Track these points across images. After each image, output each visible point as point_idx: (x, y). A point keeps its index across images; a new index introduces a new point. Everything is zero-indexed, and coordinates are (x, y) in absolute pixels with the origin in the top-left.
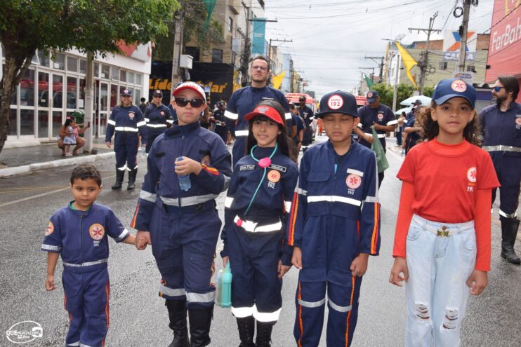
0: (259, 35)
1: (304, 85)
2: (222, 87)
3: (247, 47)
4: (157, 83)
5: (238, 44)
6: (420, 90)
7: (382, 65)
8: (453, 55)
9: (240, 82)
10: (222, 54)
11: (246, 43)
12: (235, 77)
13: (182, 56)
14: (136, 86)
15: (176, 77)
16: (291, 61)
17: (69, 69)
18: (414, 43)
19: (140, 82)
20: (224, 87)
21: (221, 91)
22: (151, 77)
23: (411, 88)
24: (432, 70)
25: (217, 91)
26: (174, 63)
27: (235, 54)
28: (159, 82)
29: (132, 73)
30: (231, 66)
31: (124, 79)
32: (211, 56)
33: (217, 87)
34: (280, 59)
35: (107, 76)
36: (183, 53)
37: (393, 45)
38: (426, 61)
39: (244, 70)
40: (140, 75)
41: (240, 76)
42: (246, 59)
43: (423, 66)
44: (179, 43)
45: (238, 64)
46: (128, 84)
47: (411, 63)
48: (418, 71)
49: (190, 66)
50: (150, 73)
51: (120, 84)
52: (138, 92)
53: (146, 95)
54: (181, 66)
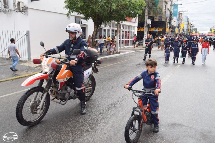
0: (175, 10)
1: (193, 26)
2: (162, 29)
3: (171, 15)
4: (140, 29)
5: (168, 14)
9: (168, 27)
10: (162, 18)
11: (170, 13)
12: (166, 25)
13: (147, 20)
14: (133, 31)
15: (146, 27)
16: (188, 18)
17: (112, 27)
19: (134, 29)
20: (163, 29)
21: (162, 30)
22: (138, 27)
25: (160, 31)
26: (145, 22)
27: (166, 18)
28: (141, 28)
29: (132, 26)
30: (165, 22)
31: (129, 29)
32: (158, 19)
33: (160, 29)
34: (184, 18)
35: (124, 28)
36: (148, 19)
39: (170, 23)
40: (134, 27)
41: (169, 25)
42: (171, 19)
44: (147, 16)
45: (168, 21)
46: (130, 30)
49: (150, 23)
50: (137, 26)
51: (128, 30)
52: (134, 32)
53: (136, 33)
54: (148, 23)
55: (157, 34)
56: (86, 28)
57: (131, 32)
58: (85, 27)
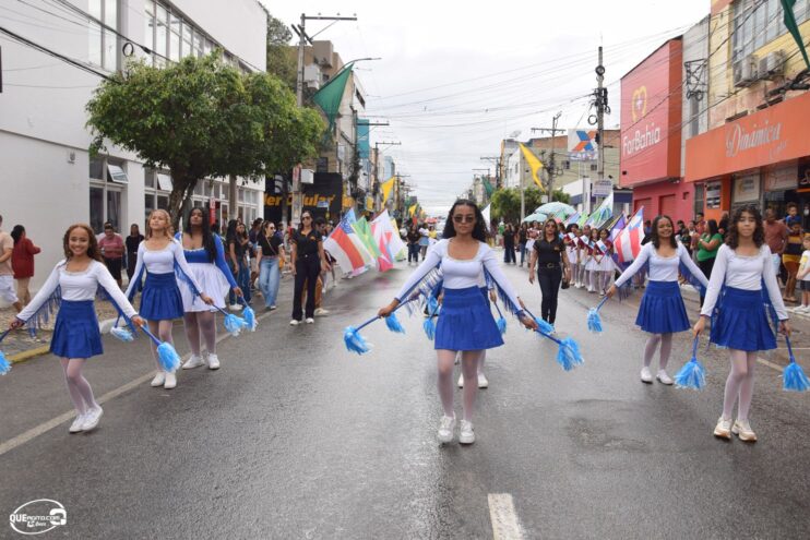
0: (364, 138)
1: (408, 190)
2: (330, 199)
3: (357, 155)
6: (548, 194)
7: (500, 165)
8: (579, 155)
9: (349, 193)
10: (327, 162)
11: (355, 149)
12: (344, 187)
13: (303, 170)
14: (252, 205)
15: (297, 193)
16: (393, 164)
18: (531, 140)
19: (255, 201)
20: (332, 200)
23: (539, 193)
24: (560, 172)
26: (294, 178)
29: (249, 191)
30: (339, 176)
31: (241, 198)
34: (382, 163)
37: (510, 142)
38: (552, 163)
39: (354, 179)
40: (255, 192)
41: (348, 186)
42: (357, 168)
43: (550, 169)
45: (345, 176)
46: (245, 204)
47: (536, 165)
48: (546, 174)
49: (311, 181)
50: (264, 190)
52: (254, 211)
53: (261, 215)
54: (304, 180)
55: (328, 215)
56: (122, 196)
57: (248, 209)
58: (118, 190)
